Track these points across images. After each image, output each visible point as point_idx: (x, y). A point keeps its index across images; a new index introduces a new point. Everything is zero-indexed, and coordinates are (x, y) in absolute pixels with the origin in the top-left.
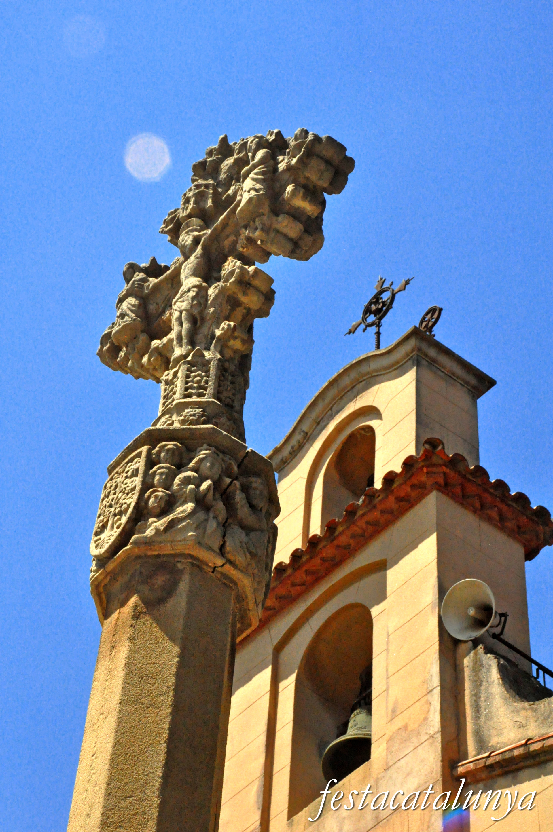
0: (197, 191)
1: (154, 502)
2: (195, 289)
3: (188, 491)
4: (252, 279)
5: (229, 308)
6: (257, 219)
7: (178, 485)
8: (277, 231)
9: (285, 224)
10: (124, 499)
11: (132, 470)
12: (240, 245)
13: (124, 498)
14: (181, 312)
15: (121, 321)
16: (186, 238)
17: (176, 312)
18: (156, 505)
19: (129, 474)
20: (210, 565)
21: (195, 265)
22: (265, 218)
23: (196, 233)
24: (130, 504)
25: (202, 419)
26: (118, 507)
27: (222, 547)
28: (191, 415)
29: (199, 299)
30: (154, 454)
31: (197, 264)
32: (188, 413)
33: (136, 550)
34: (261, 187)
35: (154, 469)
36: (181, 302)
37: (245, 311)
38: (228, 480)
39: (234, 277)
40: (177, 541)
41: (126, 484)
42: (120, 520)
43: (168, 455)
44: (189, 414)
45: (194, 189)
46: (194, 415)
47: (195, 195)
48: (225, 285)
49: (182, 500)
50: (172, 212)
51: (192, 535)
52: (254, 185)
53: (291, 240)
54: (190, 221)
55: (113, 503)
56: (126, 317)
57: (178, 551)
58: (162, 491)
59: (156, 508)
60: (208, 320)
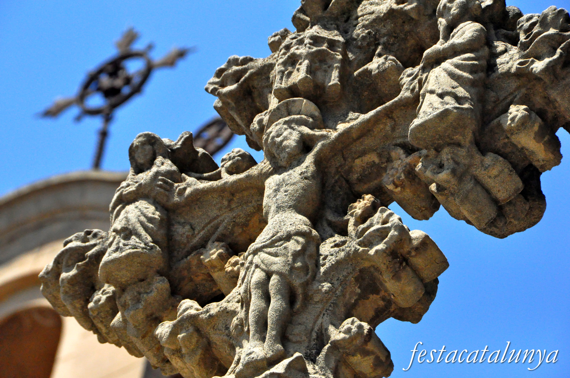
0: (315, 49)
2: (301, 239)
4: (413, 253)
5: (359, 291)
6: (446, 150)
8: (477, 182)
9: (495, 172)
12: (391, 179)
14: (269, 275)
15: (123, 241)
16: (285, 133)
17: (258, 270)
21: (300, 191)
22: (462, 152)
23: (306, 130)
29: (307, 259)
31: (303, 188)
34: (467, 95)
36: (270, 254)
37: (381, 303)
39: (385, 243)
45: (310, 44)
47: (311, 56)
48: (363, 250)
50: (237, 59)
52: (453, 88)
53: (495, 201)
54: (294, 101)
56: (133, 237)
60: (317, 303)
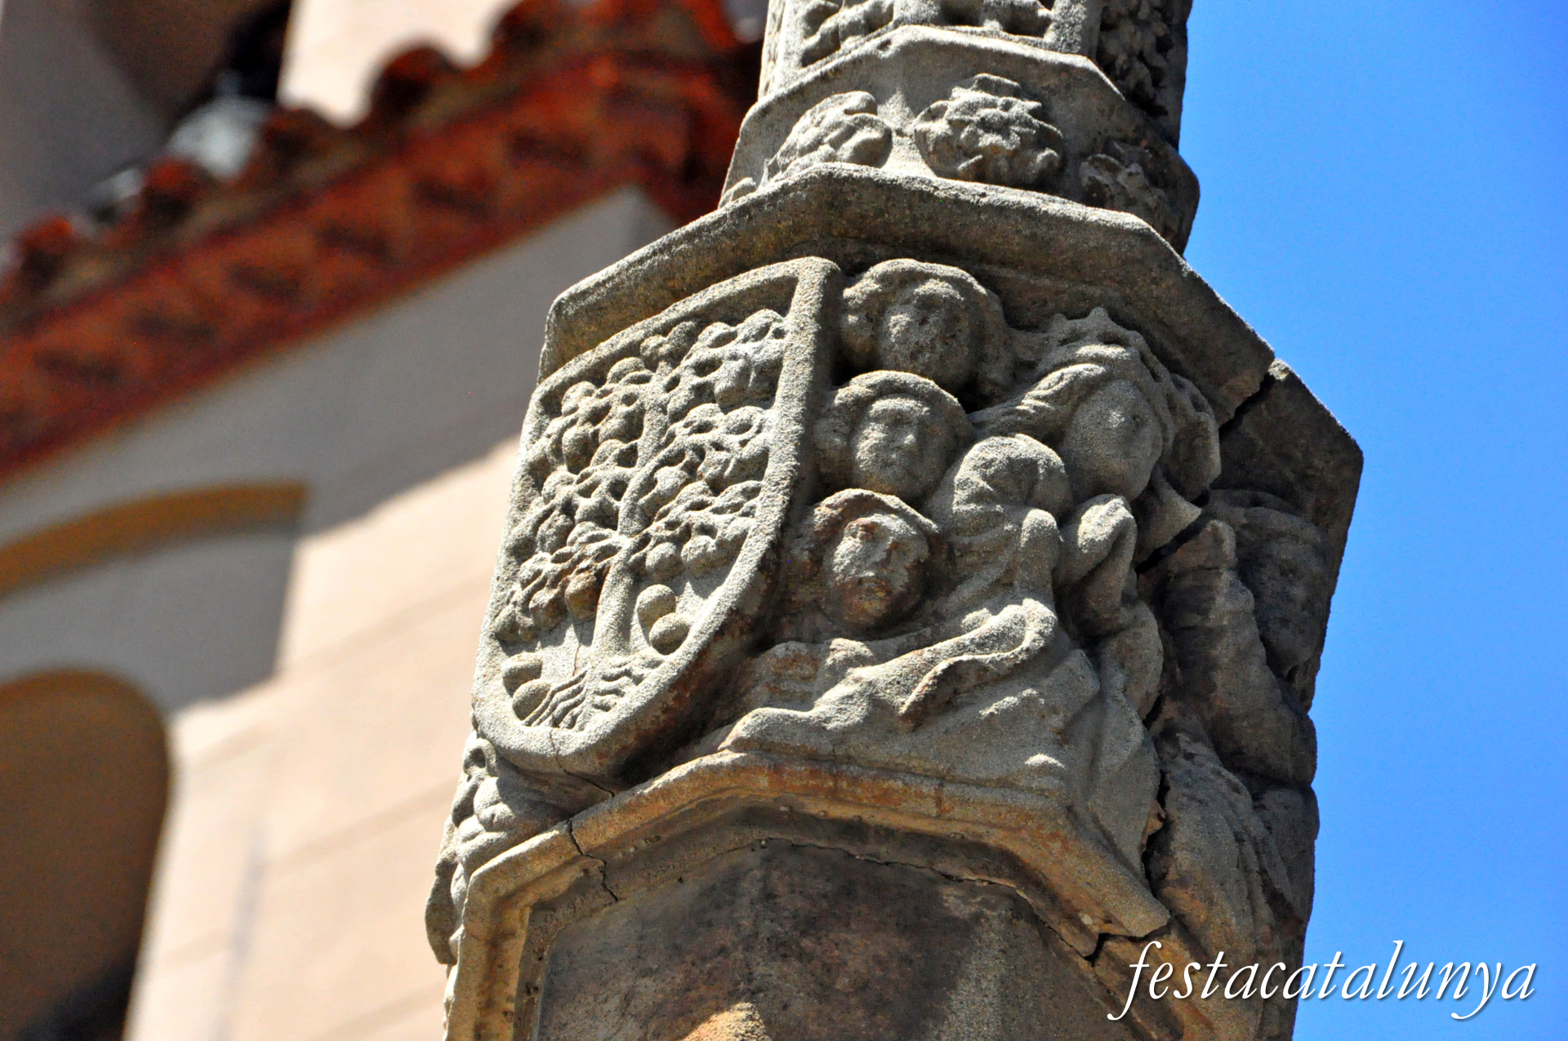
1: (859, 560)
3: (1024, 538)
7: (978, 497)
10: (699, 506)
11: (741, 362)
13: (697, 498)
18: (871, 574)
19: (721, 379)
20: (1087, 920)
24: (739, 541)
25: (1040, 156)
26: (660, 541)
27: (1156, 845)
28: (986, 125)
30: (856, 311)
32: (972, 108)
33: (763, 782)
35: (859, 385)
38: (1190, 513)
40: (967, 783)
41: (704, 428)
42: (673, 610)
43: (926, 328)
44: (975, 118)
46: (1002, 127)
49: (993, 573)
51: (1044, 769)
55: (622, 506)
57: (956, 829)
58: (899, 512)
59: (870, 591)
